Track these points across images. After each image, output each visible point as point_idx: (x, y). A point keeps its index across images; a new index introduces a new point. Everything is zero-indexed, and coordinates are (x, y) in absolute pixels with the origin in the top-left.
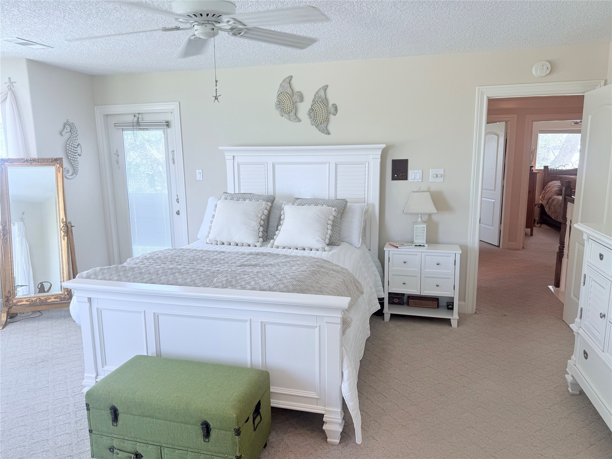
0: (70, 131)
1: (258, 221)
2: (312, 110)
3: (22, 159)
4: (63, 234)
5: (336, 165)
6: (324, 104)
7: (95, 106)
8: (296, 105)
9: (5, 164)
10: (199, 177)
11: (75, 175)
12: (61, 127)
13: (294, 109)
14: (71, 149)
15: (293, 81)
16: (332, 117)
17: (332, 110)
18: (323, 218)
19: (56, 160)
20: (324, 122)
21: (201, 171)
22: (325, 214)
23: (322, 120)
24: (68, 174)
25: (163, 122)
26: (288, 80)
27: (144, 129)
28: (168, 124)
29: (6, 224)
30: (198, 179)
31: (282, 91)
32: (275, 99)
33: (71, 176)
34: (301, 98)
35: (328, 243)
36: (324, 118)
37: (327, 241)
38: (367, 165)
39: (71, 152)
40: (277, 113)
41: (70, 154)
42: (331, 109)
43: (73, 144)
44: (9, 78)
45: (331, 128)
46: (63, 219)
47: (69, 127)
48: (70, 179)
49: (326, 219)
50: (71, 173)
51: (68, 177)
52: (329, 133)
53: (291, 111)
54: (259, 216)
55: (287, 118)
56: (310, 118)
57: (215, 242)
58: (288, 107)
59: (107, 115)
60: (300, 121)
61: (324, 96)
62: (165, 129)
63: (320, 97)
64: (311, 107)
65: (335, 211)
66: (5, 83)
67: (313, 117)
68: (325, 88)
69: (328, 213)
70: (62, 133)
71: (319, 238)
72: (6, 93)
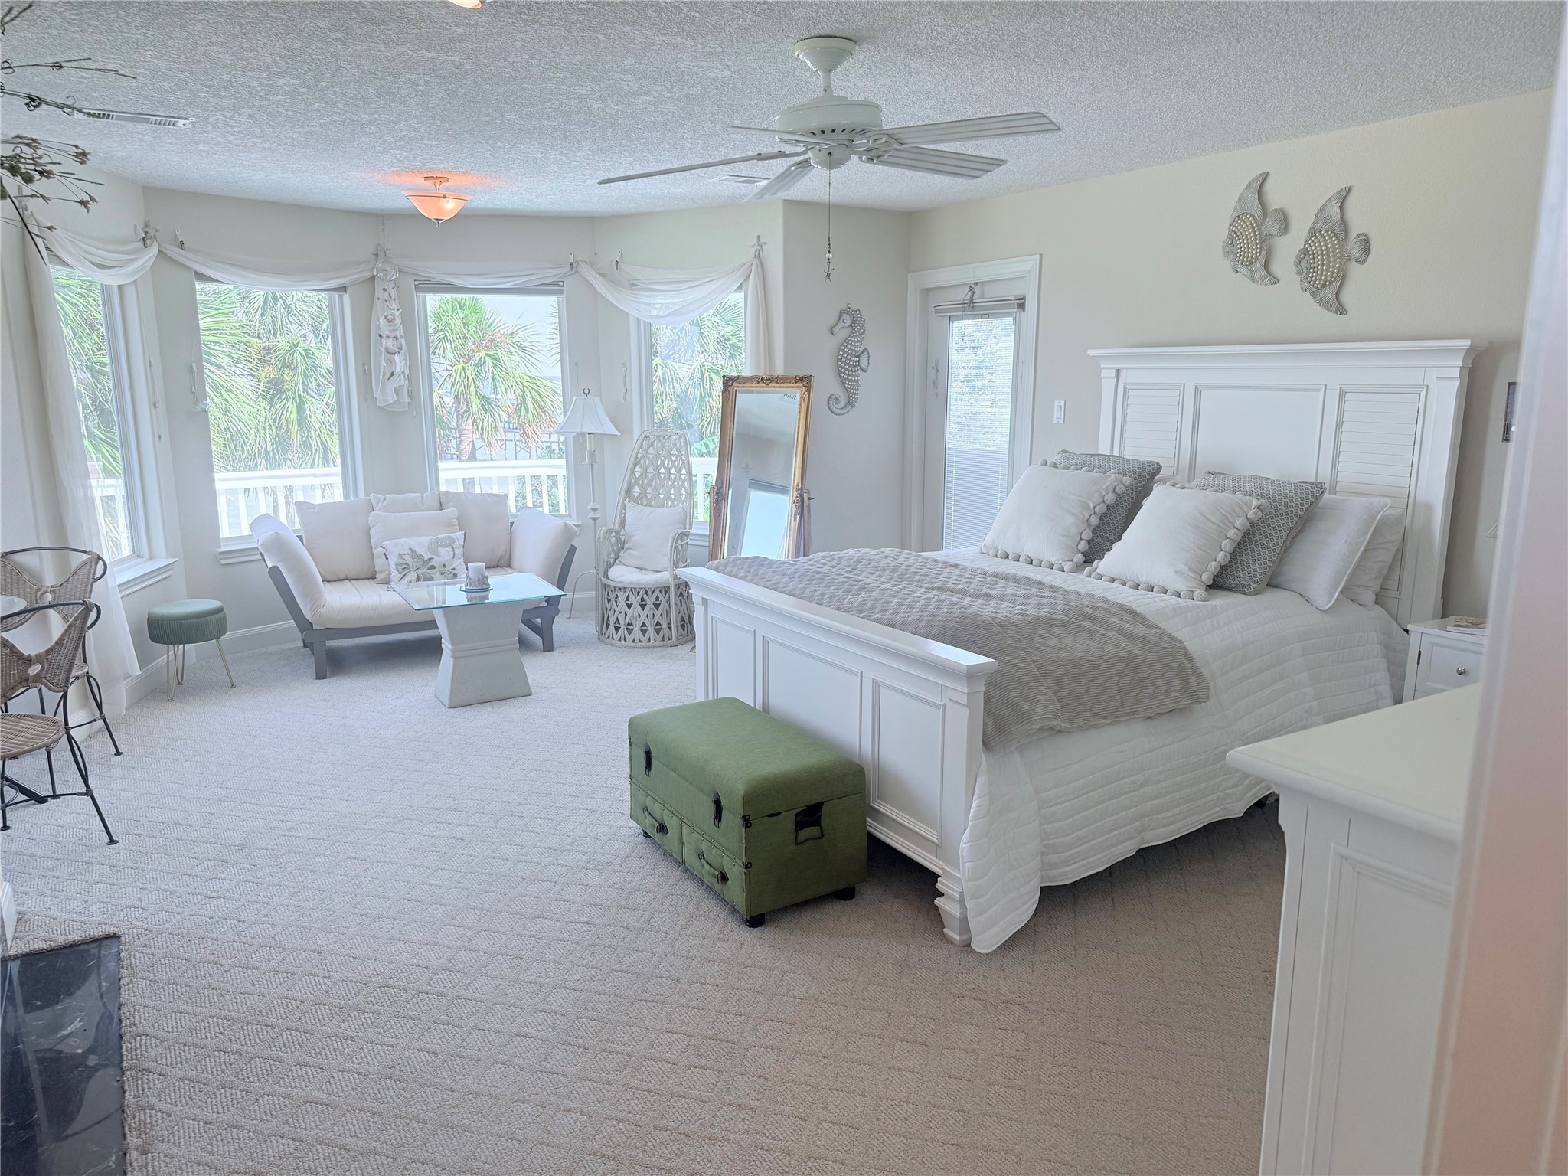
0: (851, 325)
1: (1082, 516)
2: (1305, 252)
3: (756, 377)
4: (794, 509)
5: (1342, 392)
6: (1335, 235)
7: (909, 272)
8: (1270, 244)
9: (734, 384)
10: (1058, 416)
11: (849, 407)
12: (832, 319)
13: (1264, 253)
14: (847, 359)
15: (1269, 187)
16: (1354, 269)
17: (1354, 251)
18: (1214, 520)
19: (801, 379)
20: (1331, 282)
21: (1062, 403)
22: (1223, 512)
23: (1326, 276)
24: (836, 406)
25: (1011, 300)
26: (1256, 185)
27: (982, 316)
28: (1021, 303)
29: (722, 484)
30: (1056, 421)
31: (1240, 212)
32: (1224, 233)
33: (842, 409)
34: (1285, 224)
35: (1210, 583)
36: (1333, 272)
37: (1207, 578)
38: (1423, 394)
39: (846, 364)
40: (1227, 265)
41: (844, 368)
42: (1352, 249)
43: (852, 350)
44: (759, 237)
45: (1347, 296)
46: (798, 485)
47: (848, 317)
48: (839, 415)
49: (1225, 524)
50: (842, 404)
51: (836, 411)
52: (1341, 310)
53: (1256, 259)
54: (1089, 505)
55: (1246, 276)
56: (1300, 273)
57: (991, 552)
58: (1249, 248)
59: (929, 290)
60: (1276, 281)
61: (1339, 216)
62: (1018, 314)
63: (1327, 220)
64: (1305, 246)
65: (1258, 507)
66: (753, 246)
67: (1305, 270)
68: (1344, 196)
69: (1235, 512)
70: (834, 329)
71: (1184, 567)
72: (750, 263)
